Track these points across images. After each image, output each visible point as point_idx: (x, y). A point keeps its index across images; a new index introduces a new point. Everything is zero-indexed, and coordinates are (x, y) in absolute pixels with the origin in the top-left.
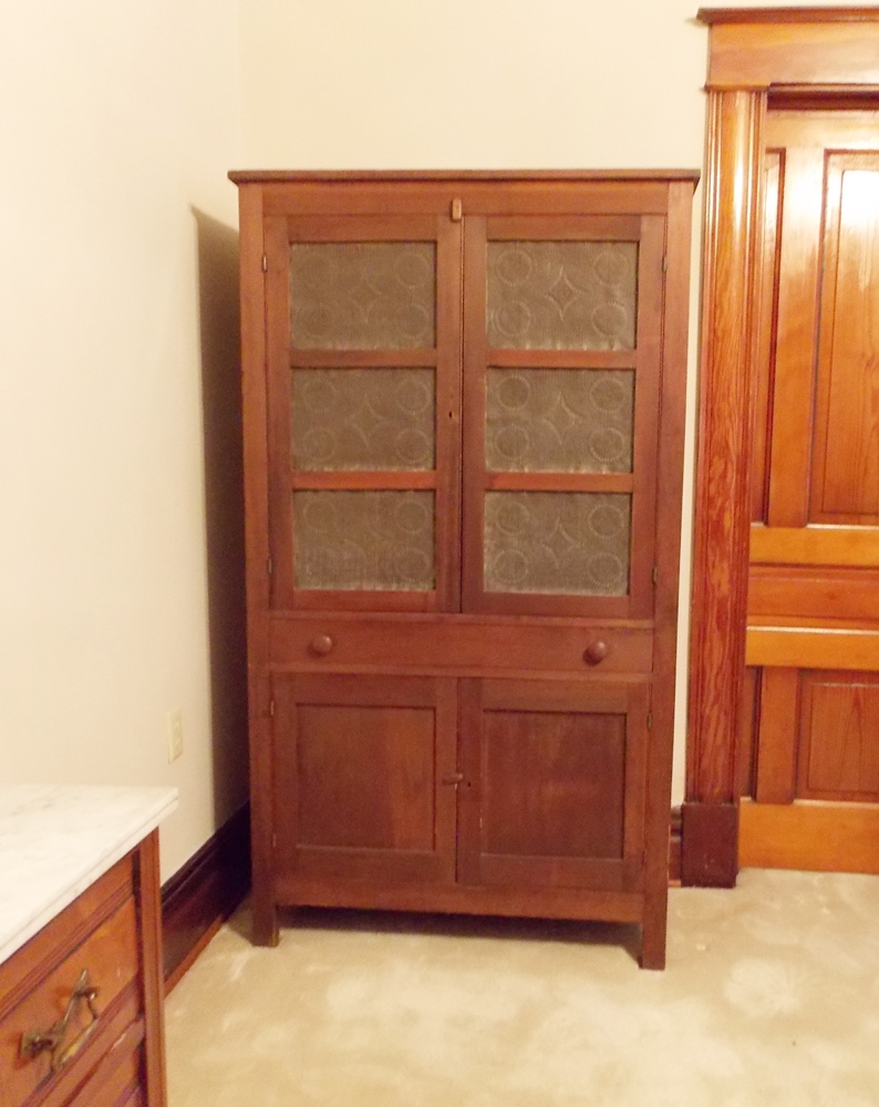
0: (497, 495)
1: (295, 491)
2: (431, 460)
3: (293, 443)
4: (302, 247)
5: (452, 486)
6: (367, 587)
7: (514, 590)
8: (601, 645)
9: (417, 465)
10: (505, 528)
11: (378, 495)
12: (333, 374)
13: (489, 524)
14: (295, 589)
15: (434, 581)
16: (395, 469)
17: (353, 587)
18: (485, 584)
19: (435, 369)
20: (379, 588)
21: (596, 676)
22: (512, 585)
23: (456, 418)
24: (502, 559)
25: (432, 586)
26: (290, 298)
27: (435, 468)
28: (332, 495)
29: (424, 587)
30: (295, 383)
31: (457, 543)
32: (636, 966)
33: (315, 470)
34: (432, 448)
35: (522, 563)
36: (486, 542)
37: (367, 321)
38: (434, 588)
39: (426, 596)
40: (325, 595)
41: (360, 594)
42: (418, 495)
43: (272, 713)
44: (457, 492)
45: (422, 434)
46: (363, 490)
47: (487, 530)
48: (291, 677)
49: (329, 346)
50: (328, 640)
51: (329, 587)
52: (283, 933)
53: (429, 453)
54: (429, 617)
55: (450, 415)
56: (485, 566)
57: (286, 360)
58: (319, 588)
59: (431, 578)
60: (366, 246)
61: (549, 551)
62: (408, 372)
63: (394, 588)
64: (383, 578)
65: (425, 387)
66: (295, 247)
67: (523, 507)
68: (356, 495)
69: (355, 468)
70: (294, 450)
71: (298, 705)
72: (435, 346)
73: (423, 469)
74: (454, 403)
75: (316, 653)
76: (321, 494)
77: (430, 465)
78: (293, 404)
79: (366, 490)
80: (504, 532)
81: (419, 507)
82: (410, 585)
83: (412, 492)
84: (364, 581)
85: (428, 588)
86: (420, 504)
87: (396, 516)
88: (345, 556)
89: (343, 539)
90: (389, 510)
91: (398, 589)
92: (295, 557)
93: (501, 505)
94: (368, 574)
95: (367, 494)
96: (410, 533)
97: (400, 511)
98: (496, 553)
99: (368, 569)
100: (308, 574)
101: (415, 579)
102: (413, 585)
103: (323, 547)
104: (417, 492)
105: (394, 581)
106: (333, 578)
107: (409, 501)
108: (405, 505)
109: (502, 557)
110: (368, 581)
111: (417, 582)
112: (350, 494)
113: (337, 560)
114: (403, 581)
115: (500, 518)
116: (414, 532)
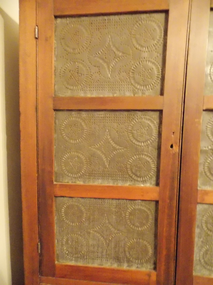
0: (206, 206)
1: (56, 197)
2: (154, 178)
3: (55, 164)
4: (64, 20)
5: (171, 199)
6: (106, 264)
9: (144, 182)
11: (114, 202)
12: (84, 114)
13: (199, 228)
14: (56, 262)
15: (155, 264)
16: (127, 184)
17: (96, 265)
18: (194, 269)
19: (161, 111)
20: (115, 266)
22: (212, 271)
23: (176, 149)
24: (206, 252)
25: (152, 267)
26: (54, 59)
27: (157, 184)
28: (82, 200)
29: (147, 268)
30: (57, 121)
31: (173, 240)
33: (70, 183)
34: (155, 169)
36: (196, 239)
37: (109, 76)
38: (155, 268)
39: (149, 275)
41: (101, 269)
44: (175, 203)
45: (148, 159)
46: (104, 199)
47: (197, 231)
49: (82, 95)
51: (80, 264)
53: (153, 173)
55: (172, 146)
56: (194, 256)
57: (50, 105)
58: (73, 263)
59: (152, 262)
60: (112, 17)
62: (139, 113)
63: (125, 267)
64: (118, 259)
65: (152, 125)
66: (59, 20)
68: (100, 201)
69: (98, 182)
70: (56, 168)
72: (162, 94)
73: (148, 185)
74: (175, 138)
76: (74, 200)
77: (153, 181)
78: (55, 136)
79: (106, 199)
80: (209, 233)
81: (144, 211)
82: (136, 266)
83: (140, 201)
84: (104, 260)
85: (150, 269)
86: (145, 209)
87: (128, 217)
88: (91, 242)
89: (89, 230)
90: (122, 212)
91: (128, 268)
92: (56, 241)
93: (209, 213)
94: (106, 255)
95: (106, 201)
96: (137, 229)
97: (130, 214)
98: (202, 247)
99: (107, 252)
100: (66, 253)
101: (140, 261)
102: (139, 266)
103: (76, 235)
104: (144, 202)
105: (125, 262)
106: (83, 257)
107: (137, 207)
108: (135, 209)
109: (207, 251)
110: (106, 261)
111: (142, 264)
112: (95, 200)
113: (85, 244)
114: (132, 262)
115: (206, 223)
116: (140, 229)
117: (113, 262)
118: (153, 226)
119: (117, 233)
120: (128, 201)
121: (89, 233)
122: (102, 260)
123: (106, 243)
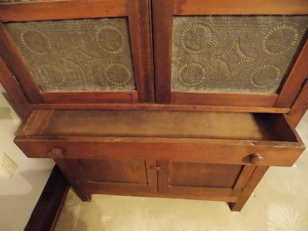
0: (184, 19)
1: (4, 23)
5: (142, 12)
7: (192, 91)
10: (190, 48)
11: (78, 23)
13: (176, 45)
14: (41, 92)
15: (135, 85)
18: (172, 86)
20: (98, 90)
22: (191, 86)
24: (184, 71)
25: (134, 87)
28: (39, 25)
33: (13, 2)
35: (201, 73)
36: (173, 58)
38: (136, 89)
39: (131, 94)
40: (62, 95)
42: (112, 22)
44: (148, 19)
46: (64, 20)
47: (174, 49)
51: (64, 91)
54: (133, 106)
56: (172, 75)
58: (57, 91)
59: (133, 83)
61: (224, 64)
63: (108, 90)
64: (99, 84)
67: (206, 29)
68: (60, 24)
76: (29, 24)
79: (67, 20)
80: (188, 50)
81: (116, 32)
82: (119, 88)
83: (107, 19)
84: (86, 86)
85: (132, 89)
86: (116, 29)
87: (98, 40)
88: (68, 71)
89: (61, 59)
90: (91, 35)
91: (111, 91)
92: (31, 73)
93: (188, 28)
94: (87, 81)
95: (68, 23)
96: (112, 53)
97: (101, 36)
98: (180, 66)
99: (87, 78)
100: (46, 83)
101: (121, 83)
102: (121, 88)
103: (49, 65)
104: (112, 20)
105: (107, 86)
106: (65, 85)
107: (105, 27)
108: (103, 30)
109: (186, 68)
110: (89, 86)
111: (123, 86)
112: (54, 24)
113: (63, 73)
114: (113, 85)
115: (185, 39)
116: (115, 53)
117: (95, 87)
118: (128, 49)
119: (91, 59)
120: (93, 20)
121: (62, 62)
122: (84, 86)
123: (83, 70)
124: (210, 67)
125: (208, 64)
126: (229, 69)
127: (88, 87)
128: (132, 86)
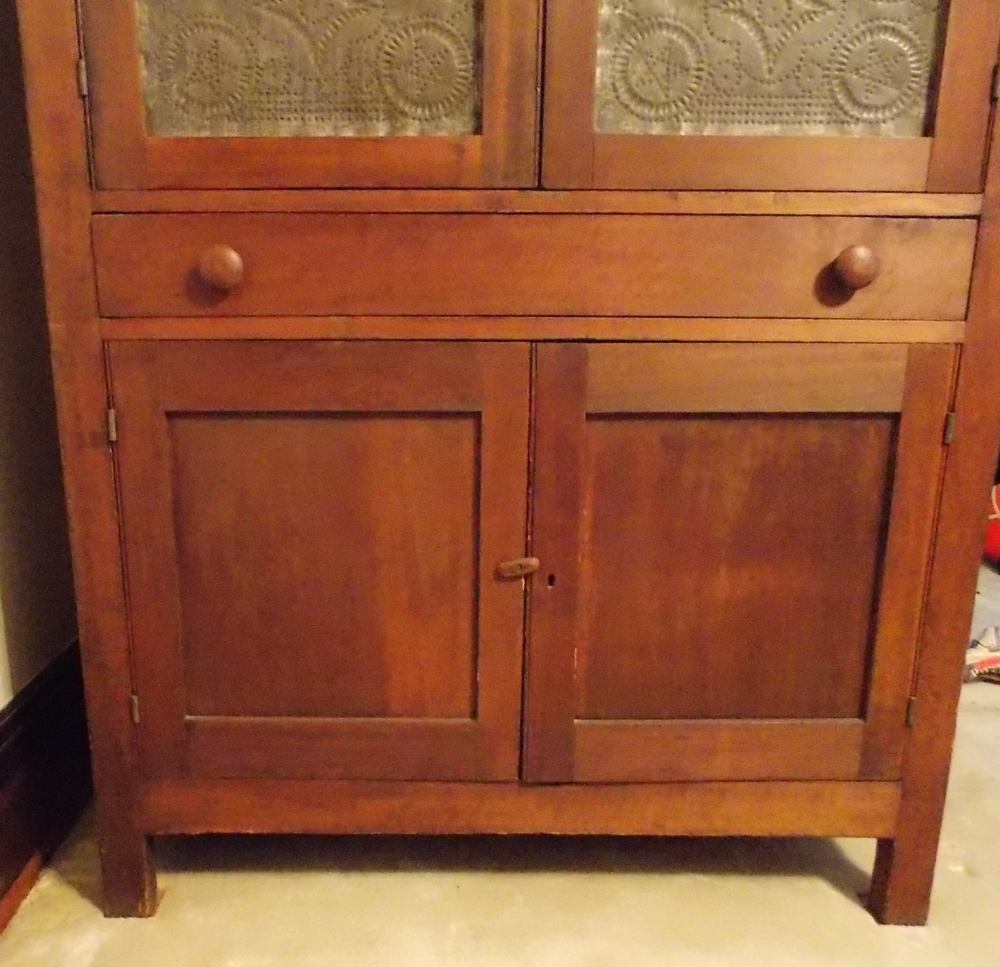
6: (321, 129)
8: (862, 253)
15: (478, 115)
17: (286, 129)
18: (595, 117)
21: (842, 325)
22: (656, 118)
25: (470, 127)
29: (454, 128)
32: (869, 918)
35: (684, 67)
38: (478, 130)
39: (460, 149)
40: (220, 152)
41: (301, 144)
43: (113, 436)
48: (150, 351)
50: (234, 257)
52: (163, 881)
54: (465, 200)
58: (204, 135)
59: (469, 107)
63: (382, 130)
64: (357, 110)
71: (170, 415)
75: (209, 291)
82: (419, 126)
84: (310, 120)
85: (463, 132)
88: (265, 54)
92: (141, 59)
98: (622, 39)
99: (320, 86)
100: (177, 103)
101: (430, 109)
102: (427, 125)
103: (209, 30)
105: (381, 118)
106: (238, 114)
109: (637, 49)
110: (320, 121)
111: (436, 119)
114: (403, 113)
119: (351, 12)
121: (258, 19)
122: (303, 119)
123: (315, 53)
124: (711, 40)
125: (705, 32)
126: (767, 47)
127: (314, 122)
128: (466, 119)
